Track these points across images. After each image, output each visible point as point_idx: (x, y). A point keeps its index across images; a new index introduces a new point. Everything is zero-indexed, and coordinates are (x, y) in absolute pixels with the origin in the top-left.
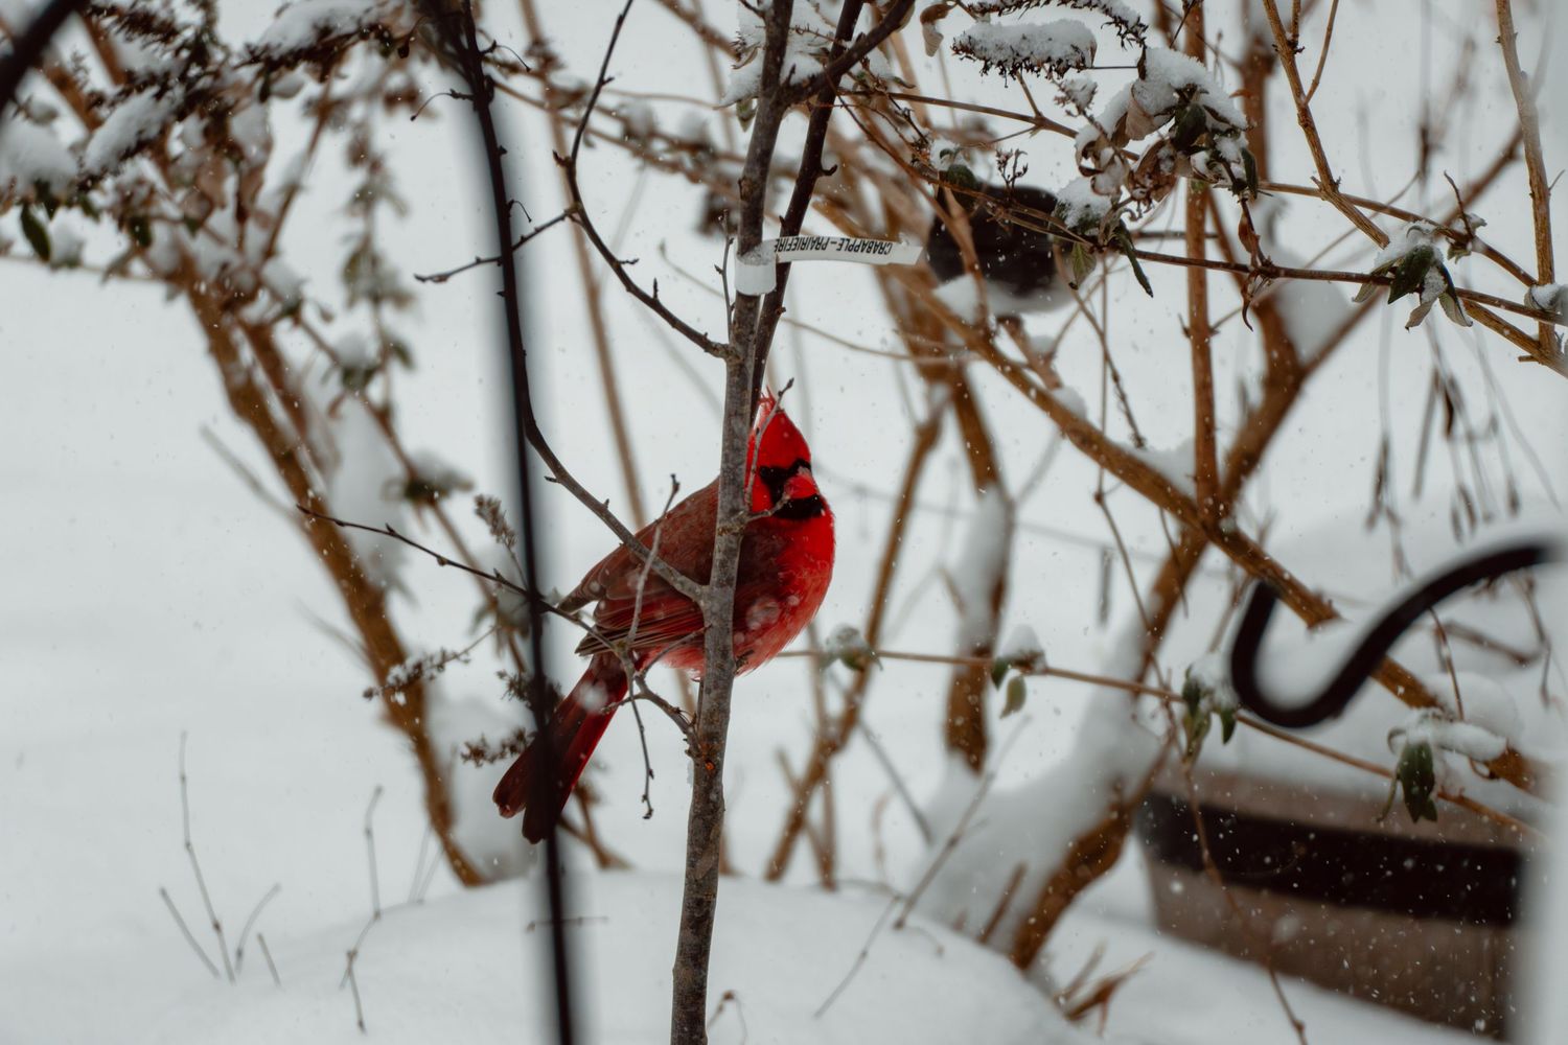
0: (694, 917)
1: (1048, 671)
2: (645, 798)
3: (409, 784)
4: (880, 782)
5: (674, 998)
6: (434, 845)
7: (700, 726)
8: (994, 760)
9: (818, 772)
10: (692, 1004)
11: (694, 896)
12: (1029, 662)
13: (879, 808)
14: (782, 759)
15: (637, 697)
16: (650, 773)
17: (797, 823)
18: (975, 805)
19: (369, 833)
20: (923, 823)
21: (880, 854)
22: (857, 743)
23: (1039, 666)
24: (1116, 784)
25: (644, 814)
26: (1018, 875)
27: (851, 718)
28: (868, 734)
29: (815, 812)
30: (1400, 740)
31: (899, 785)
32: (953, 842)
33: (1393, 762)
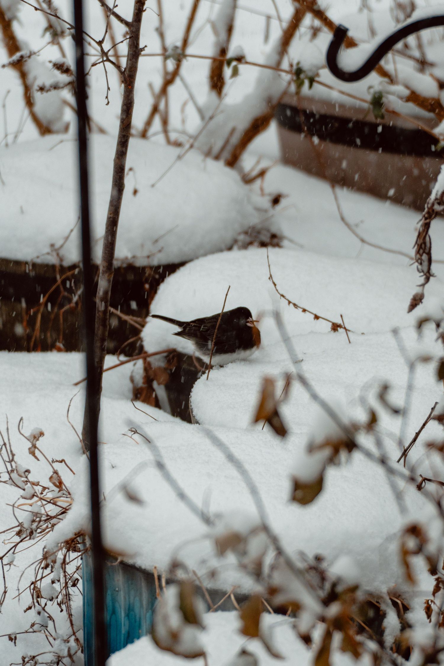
0: (122, 141)
1: (247, 63)
2: (107, 97)
3: (18, 90)
4: (186, 96)
5: (114, 170)
6: (26, 112)
7: (127, 72)
8: (226, 89)
9: (164, 91)
10: (120, 172)
11: (122, 134)
12: (240, 59)
13: (185, 104)
14: (151, 86)
15: (105, 61)
16: (109, 89)
17: (155, 110)
18: (217, 108)
19: (4, 106)
20: (200, 111)
21: (183, 121)
22: (178, 81)
23: (243, 61)
24: (269, 100)
25: (106, 104)
26: (233, 131)
27: (176, 73)
28: (182, 80)
29: (162, 106)
30: (372, 91)
31: (192, 97)
32: (211, 118)
33: (369, 98)
